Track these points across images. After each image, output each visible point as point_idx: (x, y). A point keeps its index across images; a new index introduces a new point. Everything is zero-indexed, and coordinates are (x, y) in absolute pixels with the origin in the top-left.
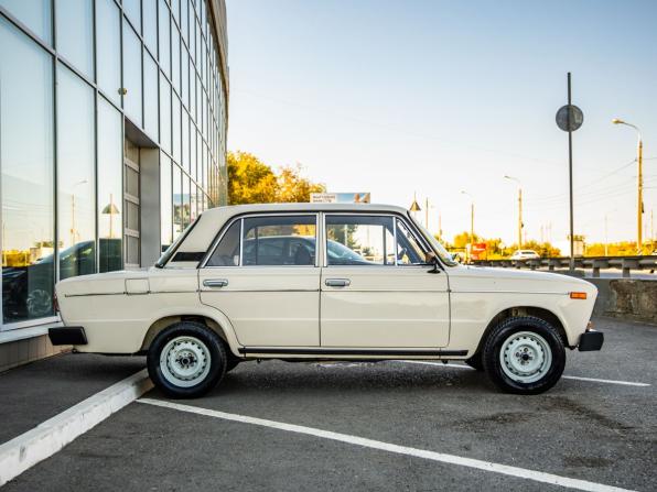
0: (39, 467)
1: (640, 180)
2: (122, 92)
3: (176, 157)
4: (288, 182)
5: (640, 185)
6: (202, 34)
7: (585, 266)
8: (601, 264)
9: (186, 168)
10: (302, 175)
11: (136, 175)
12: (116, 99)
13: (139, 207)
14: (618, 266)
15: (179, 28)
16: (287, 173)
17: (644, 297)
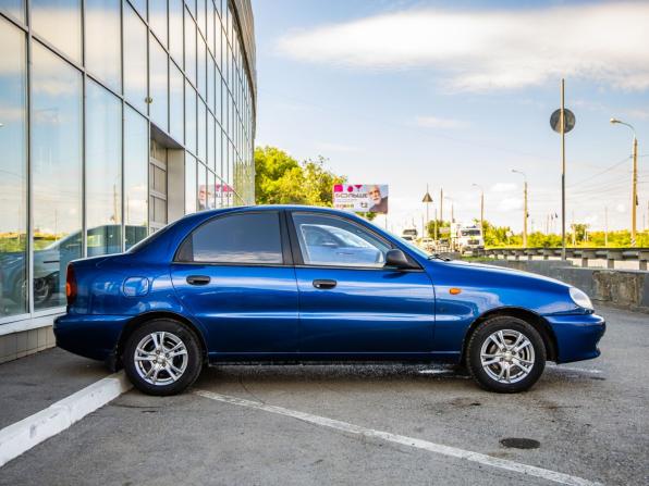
0: (47, 443)
1: (635, 175)
2: (148, 101)
3: (202, 157)
4: (312, 174)
5: (635, 180)
6: (228, 42)
7: (575, 256)
8: (589, 254)
9: (211, 166)
10: (325, 168)
11: (164, 174)
12: (142, 107)
13: (166, 202)
14: (604, 257)
15: (205, 40)
16: (311, 167)
17: (622, 287)
